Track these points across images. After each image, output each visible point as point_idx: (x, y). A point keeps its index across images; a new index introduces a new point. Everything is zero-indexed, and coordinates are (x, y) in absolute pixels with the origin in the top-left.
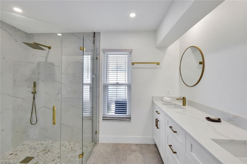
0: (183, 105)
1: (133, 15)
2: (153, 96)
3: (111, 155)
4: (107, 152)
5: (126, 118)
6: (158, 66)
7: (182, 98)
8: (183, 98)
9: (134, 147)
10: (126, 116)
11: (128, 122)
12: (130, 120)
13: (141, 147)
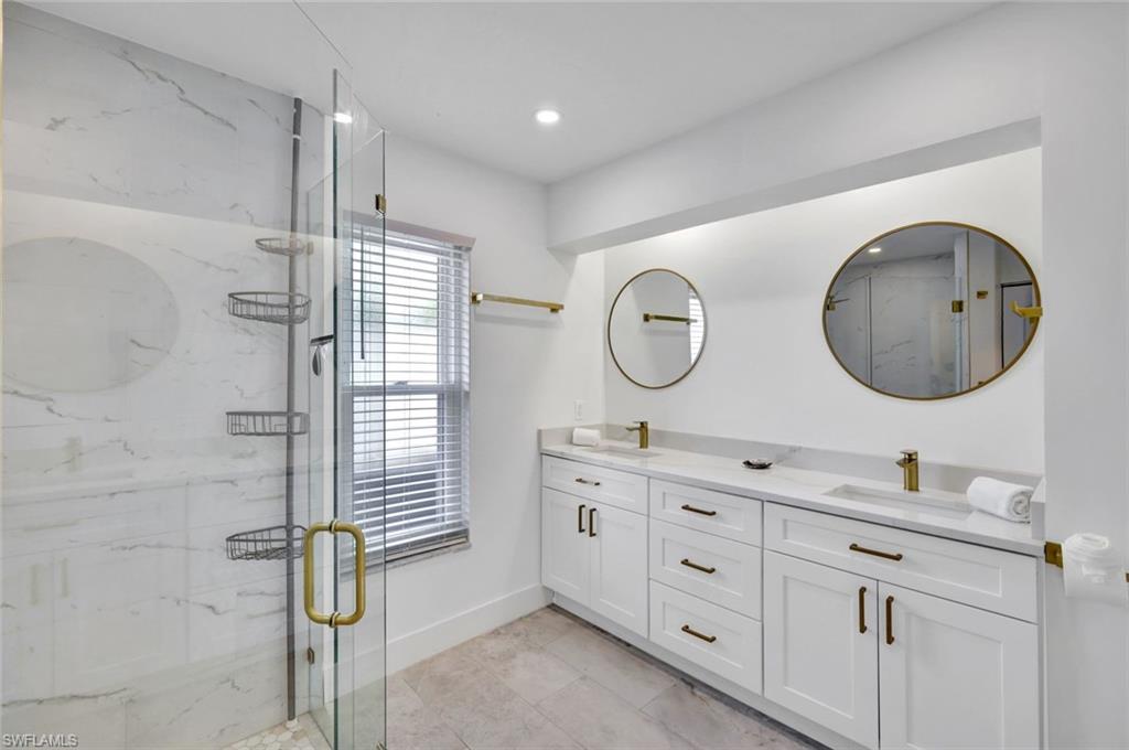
0: (641, 447)
1: (548, 117)
2: (542, 428)
3: (442, 710)
4: (412, 715)
5: (448, 535)
6: (553, 316)
7: (639, 425)
8: (642, 423)
9: (495, 647)
10: (442, 528)
11: (459, 550)
12: (464, 540)
13: (517, 635)
